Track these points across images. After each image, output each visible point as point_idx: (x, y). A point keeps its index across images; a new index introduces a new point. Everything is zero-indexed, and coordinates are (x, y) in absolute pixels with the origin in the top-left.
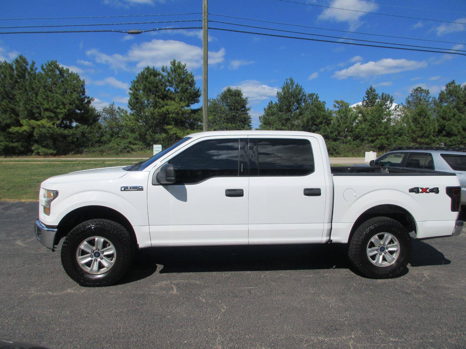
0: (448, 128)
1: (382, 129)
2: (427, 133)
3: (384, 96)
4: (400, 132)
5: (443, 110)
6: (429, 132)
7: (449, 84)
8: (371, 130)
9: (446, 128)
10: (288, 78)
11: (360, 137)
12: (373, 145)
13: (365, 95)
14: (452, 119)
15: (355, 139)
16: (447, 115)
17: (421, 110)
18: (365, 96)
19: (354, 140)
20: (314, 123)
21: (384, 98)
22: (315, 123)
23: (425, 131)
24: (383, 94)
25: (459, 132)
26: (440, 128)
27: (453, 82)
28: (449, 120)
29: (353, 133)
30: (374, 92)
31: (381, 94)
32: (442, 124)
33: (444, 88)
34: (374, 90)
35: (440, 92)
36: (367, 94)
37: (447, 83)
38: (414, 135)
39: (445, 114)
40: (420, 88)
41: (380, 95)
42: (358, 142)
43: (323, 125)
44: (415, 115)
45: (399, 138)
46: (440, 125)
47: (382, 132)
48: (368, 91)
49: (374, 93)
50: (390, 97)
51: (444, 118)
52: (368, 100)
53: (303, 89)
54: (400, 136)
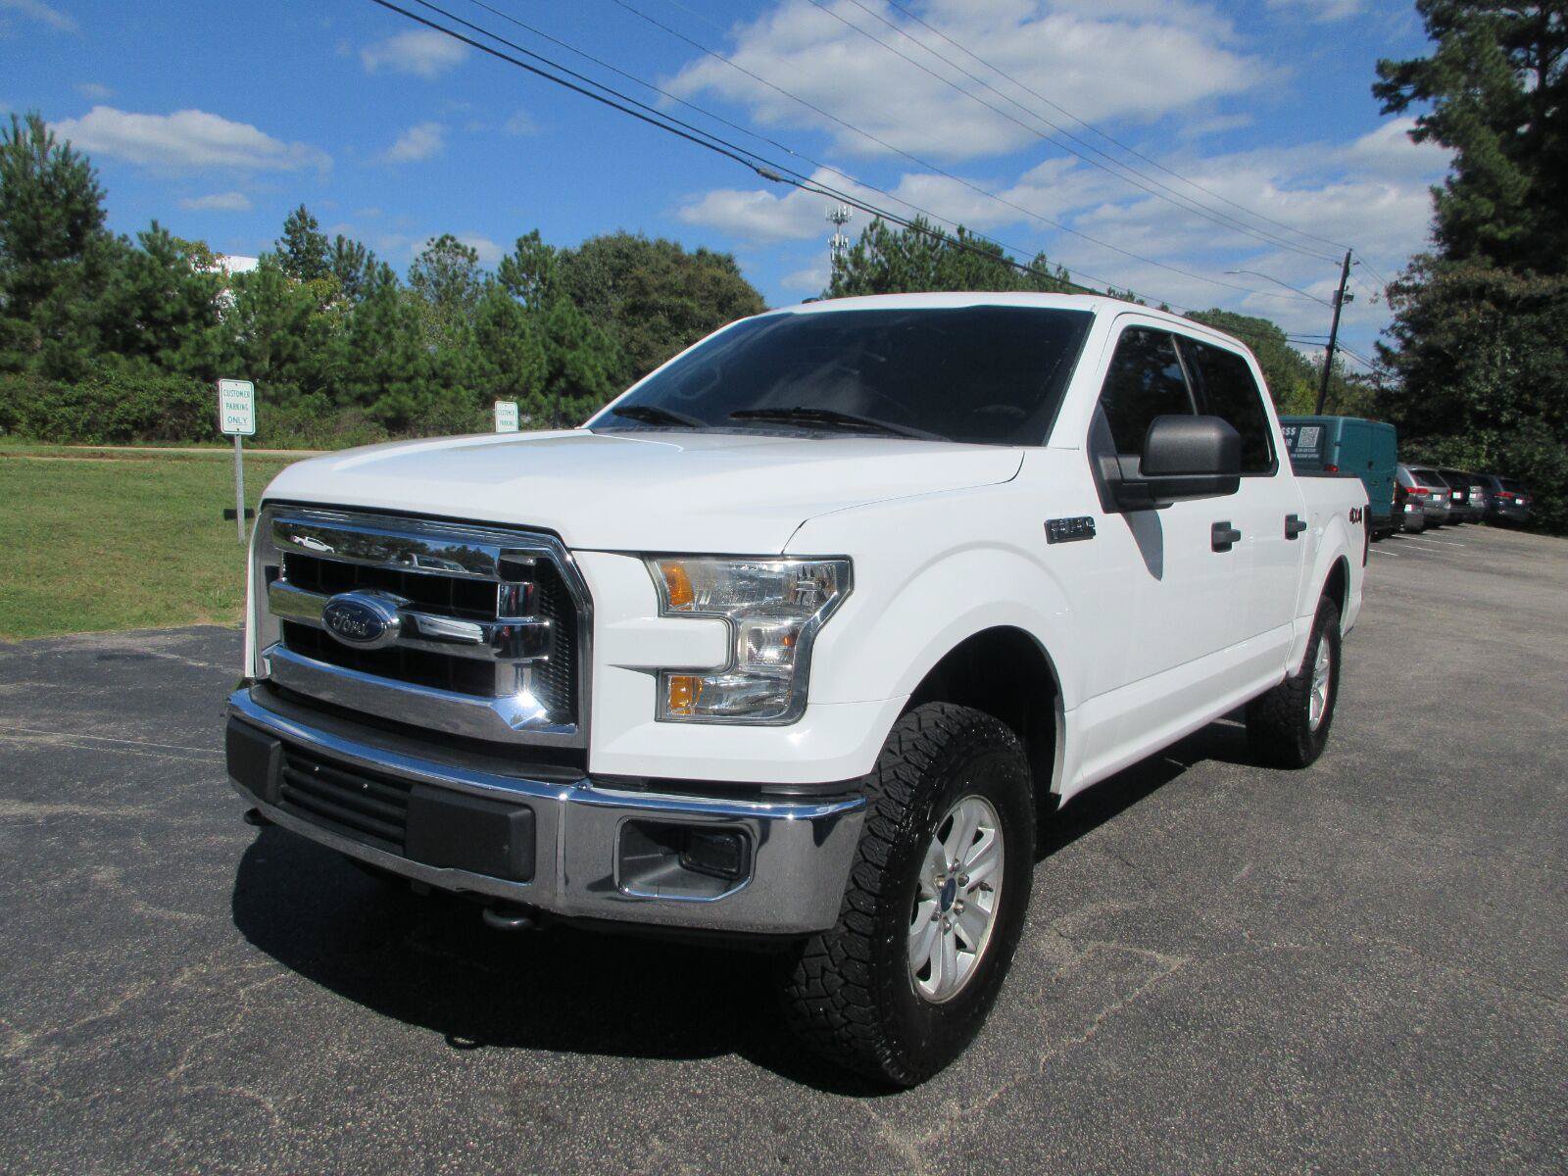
0: (573, 369)
1: (397, 359)
2: (523, 381)
3: (345, 248)
4: (445, 373)
5: (557, 316)
6: (528, 378)
7: (526, 239)
8: (361, 361)
9: (568, 371)
10: (22, 114)
11: (322, 382)
12: (369, 411)
13: (281, 233)
14: (581, 344)
15: (306, 387)
16: (566, 332)
17: (502, 308)
18: (282, 239)
19: (303, 391)
20: (151, 317)
21: (344, 253)
22: (157, 314)
23: (516, 375)
24: (340, 239)
25: (599, 385)
26: (551, 369)
27: (535, 236)
28: (573, 346)
29: (302, 364)
30: (312, 227)
31: (336, 241)
32: (558, 356)
33: (512, 250)
34: (312, 221)
35: (502, 259)
36: (288, 231)
37: (521, 235)
38: (488, 386)
39: (562, 328)
40: (453, 239)
41: (332, 242)
42: (320, 396)
43: (191, 326)
44: (486, 323)
45: (443, 392)
46: (551, 361)
47: (398, 370)
48: (292, 222)
49: (311, 232)
50: (367, 253)
51: (558, 340)
52: (291, 252)
53: (97, 171)
54: (446, 385)
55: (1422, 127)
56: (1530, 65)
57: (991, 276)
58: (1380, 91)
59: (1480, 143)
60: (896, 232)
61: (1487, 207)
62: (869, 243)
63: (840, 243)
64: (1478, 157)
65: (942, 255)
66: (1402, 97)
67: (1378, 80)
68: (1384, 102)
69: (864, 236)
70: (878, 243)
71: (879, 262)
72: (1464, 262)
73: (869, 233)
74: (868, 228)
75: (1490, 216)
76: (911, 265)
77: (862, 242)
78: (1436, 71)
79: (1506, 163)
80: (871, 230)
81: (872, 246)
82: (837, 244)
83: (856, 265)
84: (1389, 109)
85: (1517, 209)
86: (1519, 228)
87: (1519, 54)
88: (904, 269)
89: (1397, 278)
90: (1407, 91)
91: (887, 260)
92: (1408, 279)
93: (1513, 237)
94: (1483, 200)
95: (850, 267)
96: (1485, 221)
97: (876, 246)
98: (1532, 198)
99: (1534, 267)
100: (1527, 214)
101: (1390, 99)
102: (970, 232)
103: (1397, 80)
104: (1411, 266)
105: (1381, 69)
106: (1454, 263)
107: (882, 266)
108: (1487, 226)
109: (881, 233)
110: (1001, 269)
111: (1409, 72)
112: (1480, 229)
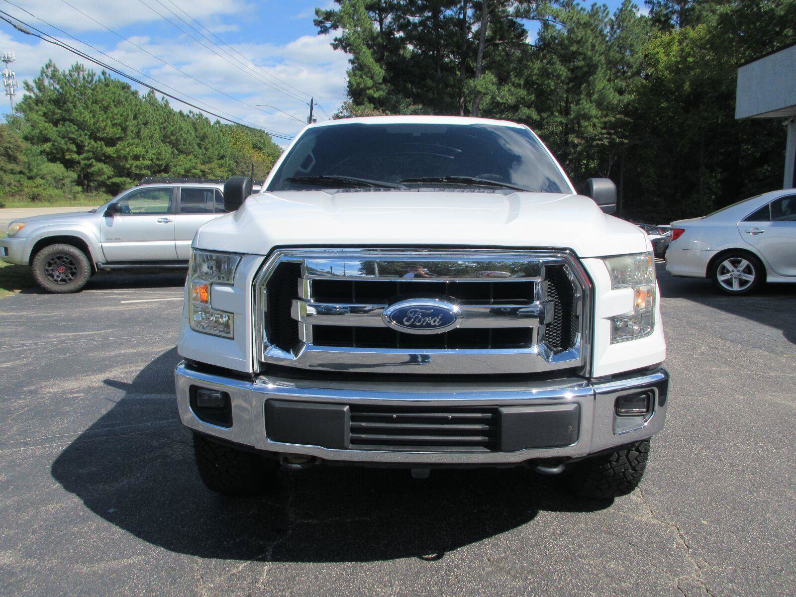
55: (337, 42)
56: (376, 20)
57: (126, 100)
58: (318, 23)
59: (364, 53)
60: (64, 71)
61: (370, 82)
62: (47, 76)
63: (9, 75)
64: (364, 59)
65: (96, 86)
66: (326, 27)
67: (316, 18)
68: (319, 29)
69: (43, 72)
70: (53, 77)
71: (55, 89)
72: (363, 106)
73: (46, 70)
74: (45, 67)
75: (371, 86)
76: (77, 91)
77: (42, 75)
78: (342, 17)
79: (374, 63)
80: (47, 68)
81: (49, 78)
82: (7, 76)
83: (39, 89)
84: (321, 32)
85: (380, 84)
86: (382, 93)
87: (372, 14)
88: (73, 94)
89: (337, 112)
90: (328, 24)
91: (61, 88)
92: (341, 113)
93: (380, 96)
94: (368, 79)
95: (36, 90)
96: (369, 88)
97: (51, 78)
98: (385, 80)
99: (389, 110)
100: (383, 86)
101: (321, 27)
102: (109, 75)
103: (324, 19)
104: (342, 107)
105: (317, 12)
106: (359, 106)
107: (58, 91)
108: (370, 90)
109: (54, 71)
110: (131, 97)
111: (329, 15)
112: (367, 92)
